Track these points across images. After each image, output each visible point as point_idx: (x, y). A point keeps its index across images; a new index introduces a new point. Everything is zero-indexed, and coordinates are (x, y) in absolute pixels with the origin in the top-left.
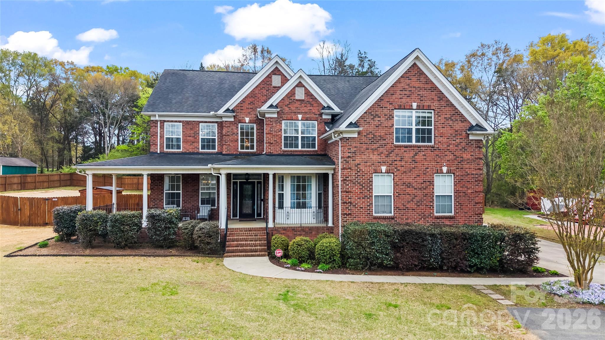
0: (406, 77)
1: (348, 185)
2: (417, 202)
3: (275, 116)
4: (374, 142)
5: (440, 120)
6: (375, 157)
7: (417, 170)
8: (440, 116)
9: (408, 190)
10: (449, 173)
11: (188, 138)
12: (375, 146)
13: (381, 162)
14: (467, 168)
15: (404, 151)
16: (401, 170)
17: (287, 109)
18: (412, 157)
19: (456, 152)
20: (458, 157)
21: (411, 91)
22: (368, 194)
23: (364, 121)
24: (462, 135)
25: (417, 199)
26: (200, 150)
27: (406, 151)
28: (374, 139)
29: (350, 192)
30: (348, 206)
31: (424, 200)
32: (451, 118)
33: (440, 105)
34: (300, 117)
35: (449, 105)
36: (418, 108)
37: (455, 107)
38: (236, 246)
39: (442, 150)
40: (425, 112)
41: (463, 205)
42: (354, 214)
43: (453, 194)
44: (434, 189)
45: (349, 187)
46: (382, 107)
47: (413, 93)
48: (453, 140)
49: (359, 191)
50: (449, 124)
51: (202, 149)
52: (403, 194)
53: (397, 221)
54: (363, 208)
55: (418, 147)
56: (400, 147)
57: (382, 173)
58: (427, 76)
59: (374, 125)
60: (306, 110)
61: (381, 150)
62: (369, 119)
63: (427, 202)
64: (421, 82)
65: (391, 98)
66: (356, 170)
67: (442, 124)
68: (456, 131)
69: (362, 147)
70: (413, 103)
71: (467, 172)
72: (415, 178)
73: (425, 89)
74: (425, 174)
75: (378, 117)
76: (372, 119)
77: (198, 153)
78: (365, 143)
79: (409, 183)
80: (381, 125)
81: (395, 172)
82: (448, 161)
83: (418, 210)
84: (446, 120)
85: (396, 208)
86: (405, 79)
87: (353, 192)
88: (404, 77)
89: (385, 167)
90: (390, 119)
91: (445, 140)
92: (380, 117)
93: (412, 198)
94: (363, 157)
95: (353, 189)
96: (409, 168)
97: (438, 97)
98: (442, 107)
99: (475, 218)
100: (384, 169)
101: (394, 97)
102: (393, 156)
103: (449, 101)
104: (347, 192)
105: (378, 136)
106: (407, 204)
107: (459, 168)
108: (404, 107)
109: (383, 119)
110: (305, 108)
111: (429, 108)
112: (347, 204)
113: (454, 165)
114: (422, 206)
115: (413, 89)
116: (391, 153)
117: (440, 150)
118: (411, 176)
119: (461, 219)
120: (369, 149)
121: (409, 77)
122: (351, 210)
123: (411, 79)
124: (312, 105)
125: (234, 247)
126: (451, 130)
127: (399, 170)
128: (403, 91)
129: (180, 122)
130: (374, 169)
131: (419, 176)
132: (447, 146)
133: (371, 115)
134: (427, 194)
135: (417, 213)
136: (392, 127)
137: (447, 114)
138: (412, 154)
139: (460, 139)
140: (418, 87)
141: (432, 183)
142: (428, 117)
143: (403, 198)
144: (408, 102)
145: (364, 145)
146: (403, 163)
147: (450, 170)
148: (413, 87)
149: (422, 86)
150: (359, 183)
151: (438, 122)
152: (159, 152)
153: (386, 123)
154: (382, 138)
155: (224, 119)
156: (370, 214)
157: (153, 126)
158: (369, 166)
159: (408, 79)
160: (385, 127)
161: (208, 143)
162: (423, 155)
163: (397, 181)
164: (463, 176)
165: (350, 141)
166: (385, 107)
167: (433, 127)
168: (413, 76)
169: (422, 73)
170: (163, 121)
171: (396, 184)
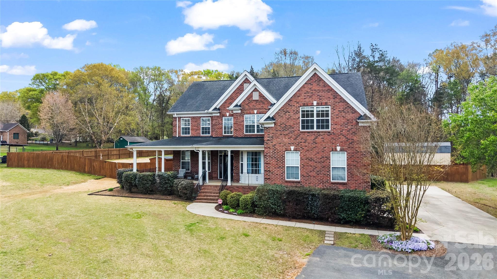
0: (309, 84)
1: (268, 159)
2: (317, 172)
3: (240, 112)
4: (285, 129)
5: (335, 112)
6: (286, 140)
7: (317, 149)
8: (335, 110)
9: (310, 163)
10: (342, 151)
11: (194, 127)
12: (286, 132)
13: (290, 144)
14: (357, 148)
15: (307, 136)
16: (305, 149)
17: (247, 107)
18: (313, 140)
19: (348, 135)
20: (350, 139)
21: (313, 93)
22: (282, 166)
23: (279, 115)
24: (353, 123)
25: (317, 169)
26: (201, 135)
27: (309, 136)
28: (286, 128)
29: (270, 164)
30: (268, 173)
31: (322, 170)
32: (344, 111)
33: (335, 101)
34: (255, 111)
35: (342, 101)
36: (318, 104)
37: (347, 102)
38: (204, 196)
39: (337, 134)
40: (324, 107)
41: (354, 175)
42: (272, 178)
43: (346, 167)
44: (330, 162)
45: (269, 160)
46: (292, 106)
47: (314, 94)
48: (345, 127)
49: (275, 163)
50: (342, 115)
51: (202, 134)
52: (307, 166)
53: (302, 184)
54: (278, 174)
55: (318, 133)
56: (305, 133)
57: (291, 151)
58: (324, 81)
59: (285, 118)
60: (260, 106)
61: (291, 135)
62: (282, 114)
63: (324, 172)
64: (320, 86)
65: (298, 99)
66: (273, 149)
67: (336, 115)
68: (347, 120)
69: (277, 133)
70: (314, 102)
71: (357, 150)
72: (316, 154)
73: (323, 91)
74: (323, 152)
75: (288, 113)
76: (284, 114)
77: (200, 137)
78: (279, 131)
79: (311, 158)
80: (290, 118)
81: (301, 150)
82: (341, 142)
83: (318, 177)
84: (340, 112)
85: (302, 175)
86: (308, 85)
87: (271, 164)
88: (307, 84)
89: (294, 147)
90: (296, 114)
91: (339, 127)
92: (290, 112)
93: (313, 169)
94: (278, 140)
95: (271, 161)
96: (311, 148)
97: (333, 96)
98: (337, 103)
99: (364, 185)
100: (292, 148)
101: (300, 98)
102: (299, 139)
103: (342, 98)
104: (267, 164)
105: (288, 125)
106: (309, 173)
107: (350, 148)
108: (307, 105)
109: (291, 114)
110: (259, 106)
111: (326, 104)
112: (267, 171)
113: (347, 145)
114: (321, 174)
115: (314, 92)
116: (298, 137)
117: (335, 134)
118: (312, 153)
119: (352, 185)
120: (282, 135)
121: (311, 83)
122: (270, 176)
123: (312, 85)
124: (264, 103)
125: (202, 196)
126: (343, 119)
127: (304, 149)
128: (306, 93)
129: (189, 117)
130: (286, 148)
131: (319, 153)
132: (340, 131)
133: (283, 111)
134: (324, 166)
135: (317, 180)
136: (299, 119)
137: (340, 108)
138: (313, 138)
139: (351, 126)
140: (318, 90)
141: (328, 158)
142: (326, 111)
143: (307, 169)
144: (310, 101)
145: (279, 132)
146: (307, 144)
147: (343, 148)
148: (314, 90)
149: (321, 89)
150: (275, 158)
151: (333, 114)
152: (177, 137)
153: (294, 116)
154: (291, 127)
155: (214, 115)
156: (283, 179)
157: (174, 121)
158: (282, 146)
159: (310, 85)
160: (293, 119)
161: (206, 131)
162: (322, 138)
163: (302, 157)
164: (354, 153)
165: (269, 130)
166: (293, 106)
167: (330, 118)
168: (314, 82)
169: (321, 80)
170: (180, 117)
171: (302, 159)
